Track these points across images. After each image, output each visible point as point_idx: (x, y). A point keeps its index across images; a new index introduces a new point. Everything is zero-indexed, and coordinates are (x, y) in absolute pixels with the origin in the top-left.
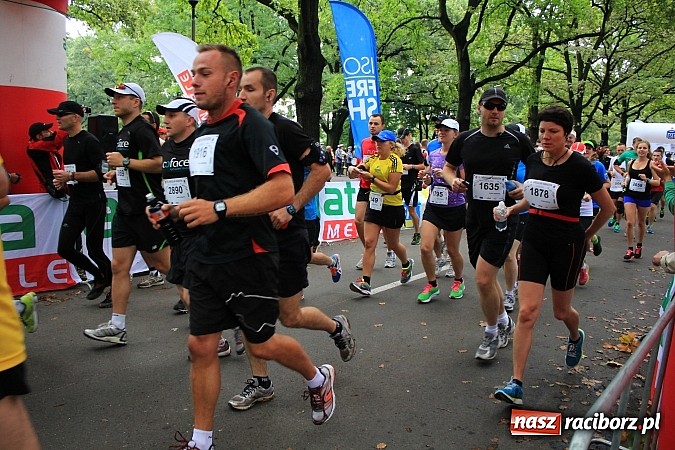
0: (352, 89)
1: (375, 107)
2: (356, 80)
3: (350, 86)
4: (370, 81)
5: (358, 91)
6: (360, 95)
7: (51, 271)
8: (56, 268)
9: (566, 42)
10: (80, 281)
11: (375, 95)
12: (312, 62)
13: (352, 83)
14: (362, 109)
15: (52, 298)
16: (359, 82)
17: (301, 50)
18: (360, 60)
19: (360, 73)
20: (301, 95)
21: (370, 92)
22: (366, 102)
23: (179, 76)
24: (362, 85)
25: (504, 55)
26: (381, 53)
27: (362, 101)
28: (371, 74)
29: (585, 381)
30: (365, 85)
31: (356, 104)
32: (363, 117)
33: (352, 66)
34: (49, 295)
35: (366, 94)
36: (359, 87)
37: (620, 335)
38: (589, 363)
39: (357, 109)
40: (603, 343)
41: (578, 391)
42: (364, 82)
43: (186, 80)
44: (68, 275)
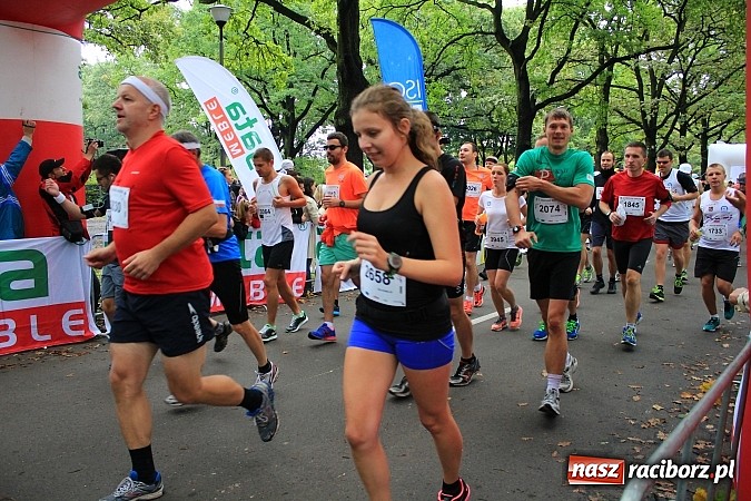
7: (66, 323)
8: (72, 318)
9: (636, 56)
10: (99, 332)
12: (352, 80)
15: (67, 352)
17: (340, 72)
18: (404, 84)
20: (342, 122)
23: (206, 104)
25: (568, 72)
26: (430, 73)
28: (417, 98)
29: (661, 434)
34: (65, 348)
37: (700, 382)
38: (665, 416)
40: (681, 392)
43: (214, 108)
44: (86, 327)
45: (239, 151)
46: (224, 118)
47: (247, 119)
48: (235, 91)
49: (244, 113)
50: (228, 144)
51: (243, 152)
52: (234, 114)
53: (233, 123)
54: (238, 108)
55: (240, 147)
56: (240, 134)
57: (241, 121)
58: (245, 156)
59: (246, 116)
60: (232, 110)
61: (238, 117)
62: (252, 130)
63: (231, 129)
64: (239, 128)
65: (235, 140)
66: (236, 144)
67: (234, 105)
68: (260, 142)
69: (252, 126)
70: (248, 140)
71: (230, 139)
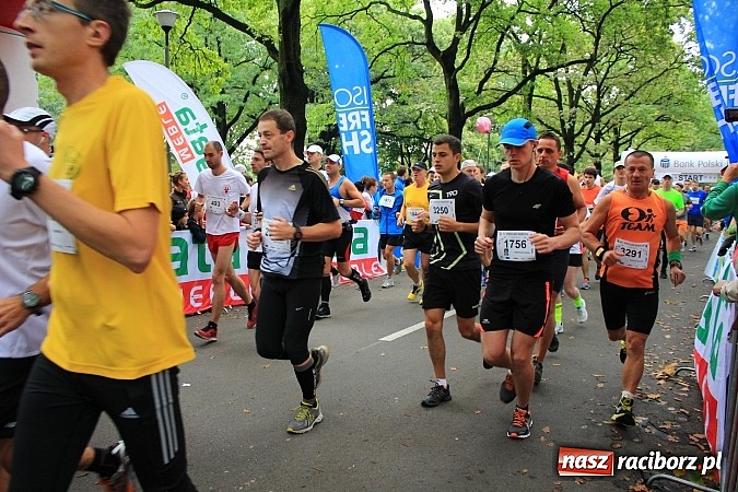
0: (344, 122)
1: (369, 139)
2: (347, 113)
3: (342, 118)
4: (363, 113)
6: (352, 128)
11: (368, 126)
12: (296, 92)
13: (344, 115)
14: (355, 142)
16: (351, 115)
17: (282, 78)
18: (351, 91)
19: (352, 105)
21: (363, 124)
22: (359, 135)
24: (354, 118)
27: (355, 135)
28: (363, 105)
30: (358, 117)
31: (349, 138)
32: (357, 152)
33: (344, 98)
35: (359, 127)
36: (350, 120)
39: (349, 143)
42: (357, 114)
45: (189, 156)
46: (174, 123)
47: (197, 124)
48: (185, 96)
49: (194, 118)
50: (178, 148)
51: (193, 157)
52: (184, 119)
53: (182, 127)
54: (188, 113)
55: (189, 151)
56: (189, 139)
57: (190, 127)
58: (194, 162)
59: (196, 121)
60: (182, 116)
61: (187, 122)
62: (202, 135)
63: (180, 133)
64: (194, 131)
65: (185, 145)
66: (186, 149)
67: (184, 111)
69: (202, 132)
70: (198, 145)
71: (180, 144)
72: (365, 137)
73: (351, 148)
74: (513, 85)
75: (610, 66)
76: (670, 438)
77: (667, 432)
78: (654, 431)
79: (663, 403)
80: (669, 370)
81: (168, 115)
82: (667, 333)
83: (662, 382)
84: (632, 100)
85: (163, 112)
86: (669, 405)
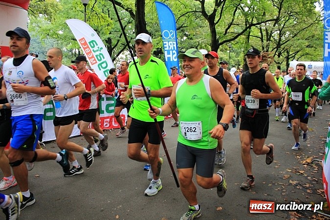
0: (167, 46)
1: (175, 55)
2: (169, 41)
3: (166, 44)
4: (174, 42)
5: (169, 47)
6: (170, 49)
11: (176, 49)
13: (167, 43)
14: (171, 56)
16: (170, 42)
17: (137, 27)
19: (170, 38)
21: (174, 47)
23: (79, 40)
24: (171, 44)
27: (171, 52)
29: (291, 182)
30: (172, 44)
31: (169, 54)
32: (171, 60)
33: (167, 35)
35: (173, 49)
39: (169, 56)
41: (289, 186)
42: (172, 42)
45: (95, 62)
46: (88, 47)
47: (98, 47)
48: (93, 35)
49: (97, 45)
50: (90, 58)
51: (96, 62)
52: (92, 45)
53: (92, 49)
54: (94, 43)
55: (95, 60)
56: (95, 54)
57: (95, 49)
58: (97, 64)
59: (98, 46)
60: (92, 44)
61: (94, 46)
62: (100, 52)
63: (91, 52)
64: (97, 51)
65: (93, 57)
66: (93, 59)
67: (92, 41)
68: (104, 58)
70: (98, 57)
71: (91, 56)
72: (174, 53)
73: (169, 58)
74: (241, 31)
75: (286, 22)
76: (308, 191)
77: (307, 188)
78: (301, 188)
79: (306, 175)
80: (309, 161)
81: (85, 44)
82: (309, 144)
83: (305, 166)
84: (295, 38)
85: (83, 42)
86: (308, 176)
